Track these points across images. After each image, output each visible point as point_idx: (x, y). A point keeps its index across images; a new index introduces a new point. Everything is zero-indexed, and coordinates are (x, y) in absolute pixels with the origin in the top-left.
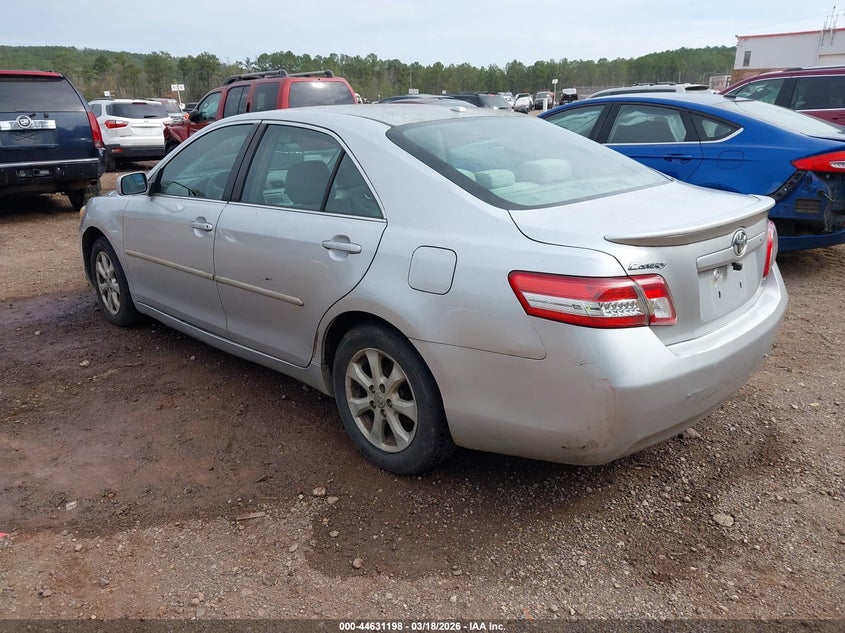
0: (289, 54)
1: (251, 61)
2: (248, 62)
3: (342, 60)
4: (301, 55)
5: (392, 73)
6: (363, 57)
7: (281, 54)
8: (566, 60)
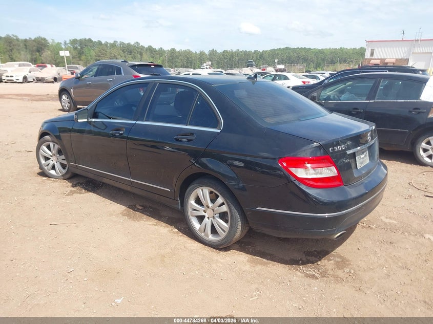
0: (90, 40)
1: (67, 42)
2: (65, 43)
3: (120, 45)
4: (96, 41)
5: (148, 53)
6: (132, 43)
7: (85, 40)
8: (239, 50)
